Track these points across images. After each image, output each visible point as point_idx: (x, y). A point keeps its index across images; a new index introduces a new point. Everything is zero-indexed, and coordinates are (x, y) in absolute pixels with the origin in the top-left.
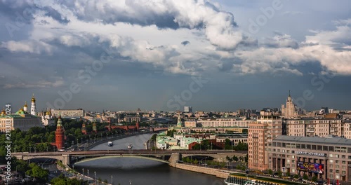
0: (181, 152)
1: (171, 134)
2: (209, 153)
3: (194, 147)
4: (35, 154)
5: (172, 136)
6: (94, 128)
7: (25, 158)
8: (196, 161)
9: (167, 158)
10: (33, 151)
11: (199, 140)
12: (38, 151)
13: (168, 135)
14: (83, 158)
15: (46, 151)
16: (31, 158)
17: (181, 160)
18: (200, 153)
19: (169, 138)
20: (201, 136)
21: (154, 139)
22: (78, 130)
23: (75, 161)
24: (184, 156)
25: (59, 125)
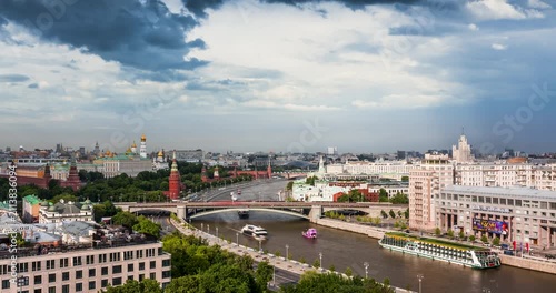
0: (323, 205)
1: (311, 182)
2: (358, 206)
3: (340, 198)
4: (144, 204)
5: (313, 184)
6: (216, 174)
7: (132, 210)
8: (342, 217)
9: (307, 211)
10: (141, 201)
11: (346, 190)
12: (148, 201)
13: (307, 183)
14: (202, 211)
15: (156, 201)
16: (140, 209)
17: (323, 215)
18: (347, 206)
19: (309, 186)
20: (348, 185)
21: (290, 187)
22: (197, 175)
23: (192, 213)
24: (326, 210)
25: (173, 170)
